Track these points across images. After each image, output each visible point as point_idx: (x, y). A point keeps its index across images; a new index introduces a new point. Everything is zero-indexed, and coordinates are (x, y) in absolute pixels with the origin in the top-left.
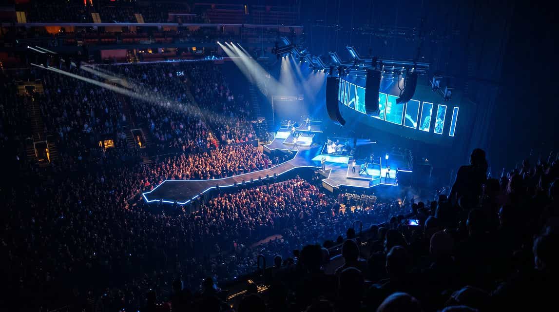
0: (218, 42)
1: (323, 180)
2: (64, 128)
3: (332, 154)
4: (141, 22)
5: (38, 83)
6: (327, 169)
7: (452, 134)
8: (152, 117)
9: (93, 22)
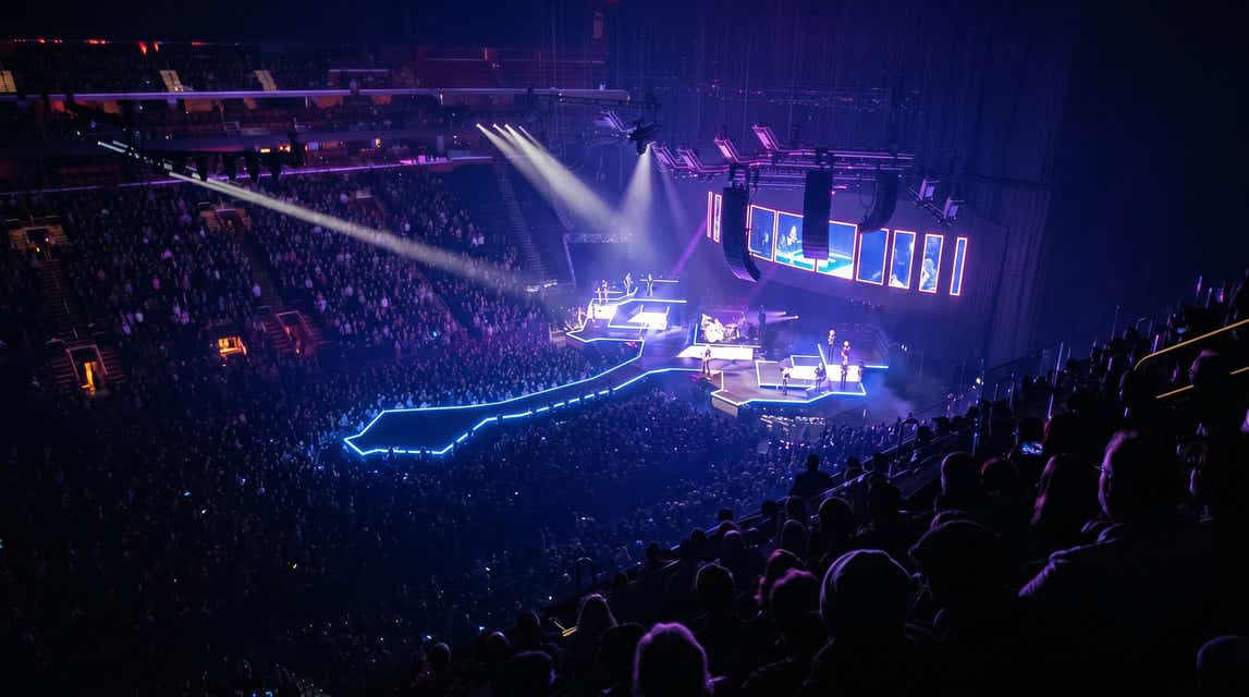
0: (478, 125)
1: (713, 393)
2: (130, 317)
3: (717, 342)
4: (270, 89)
5: (52, 222)
6: (713, 372)
7: (955, 291)
8: (317, 286)
9: (167, 91)
